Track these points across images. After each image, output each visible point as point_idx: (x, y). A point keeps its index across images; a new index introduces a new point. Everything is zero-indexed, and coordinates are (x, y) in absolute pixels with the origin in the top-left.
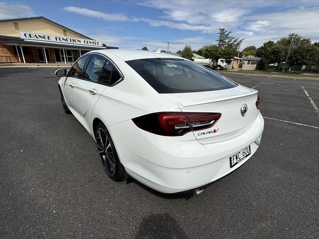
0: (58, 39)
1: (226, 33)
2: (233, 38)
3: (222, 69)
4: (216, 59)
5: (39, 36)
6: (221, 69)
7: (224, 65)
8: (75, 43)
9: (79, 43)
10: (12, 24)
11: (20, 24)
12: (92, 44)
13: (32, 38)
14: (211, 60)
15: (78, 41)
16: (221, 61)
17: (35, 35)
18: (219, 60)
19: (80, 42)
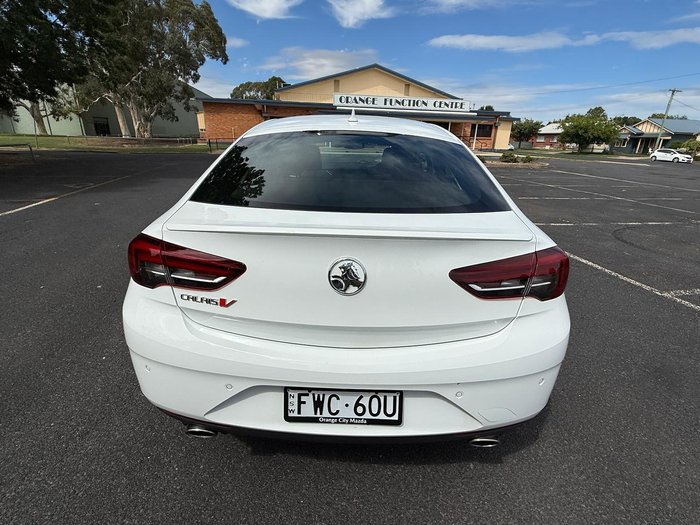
0: (388, 103)
5: (360, 99)
8: (416, 107)
9: (424, 107)
10: (331, 83)
11: (343, 82)
12: (449, 109)
13: (349, 104)
15: (424, 102)
17: (355, 99)
19: (426, 105)
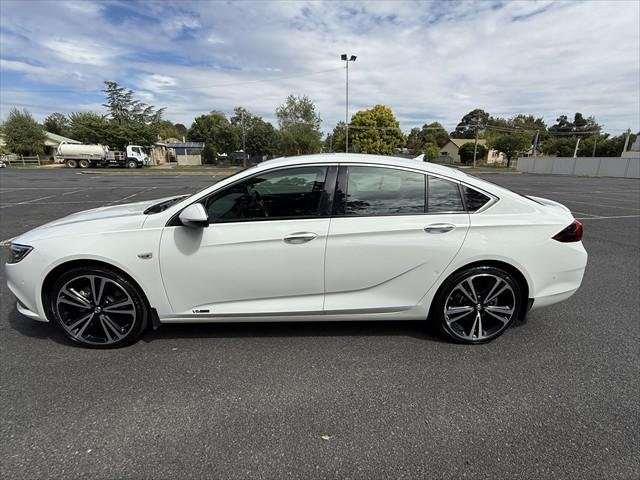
1: (124, 93)
2: (142, 105)
3: (140, 165)
4: (119, 145)
6: (138, 167)
7: (142, 157)
14: (107, 147)
16: (133, 149)
18: (129, 148)
